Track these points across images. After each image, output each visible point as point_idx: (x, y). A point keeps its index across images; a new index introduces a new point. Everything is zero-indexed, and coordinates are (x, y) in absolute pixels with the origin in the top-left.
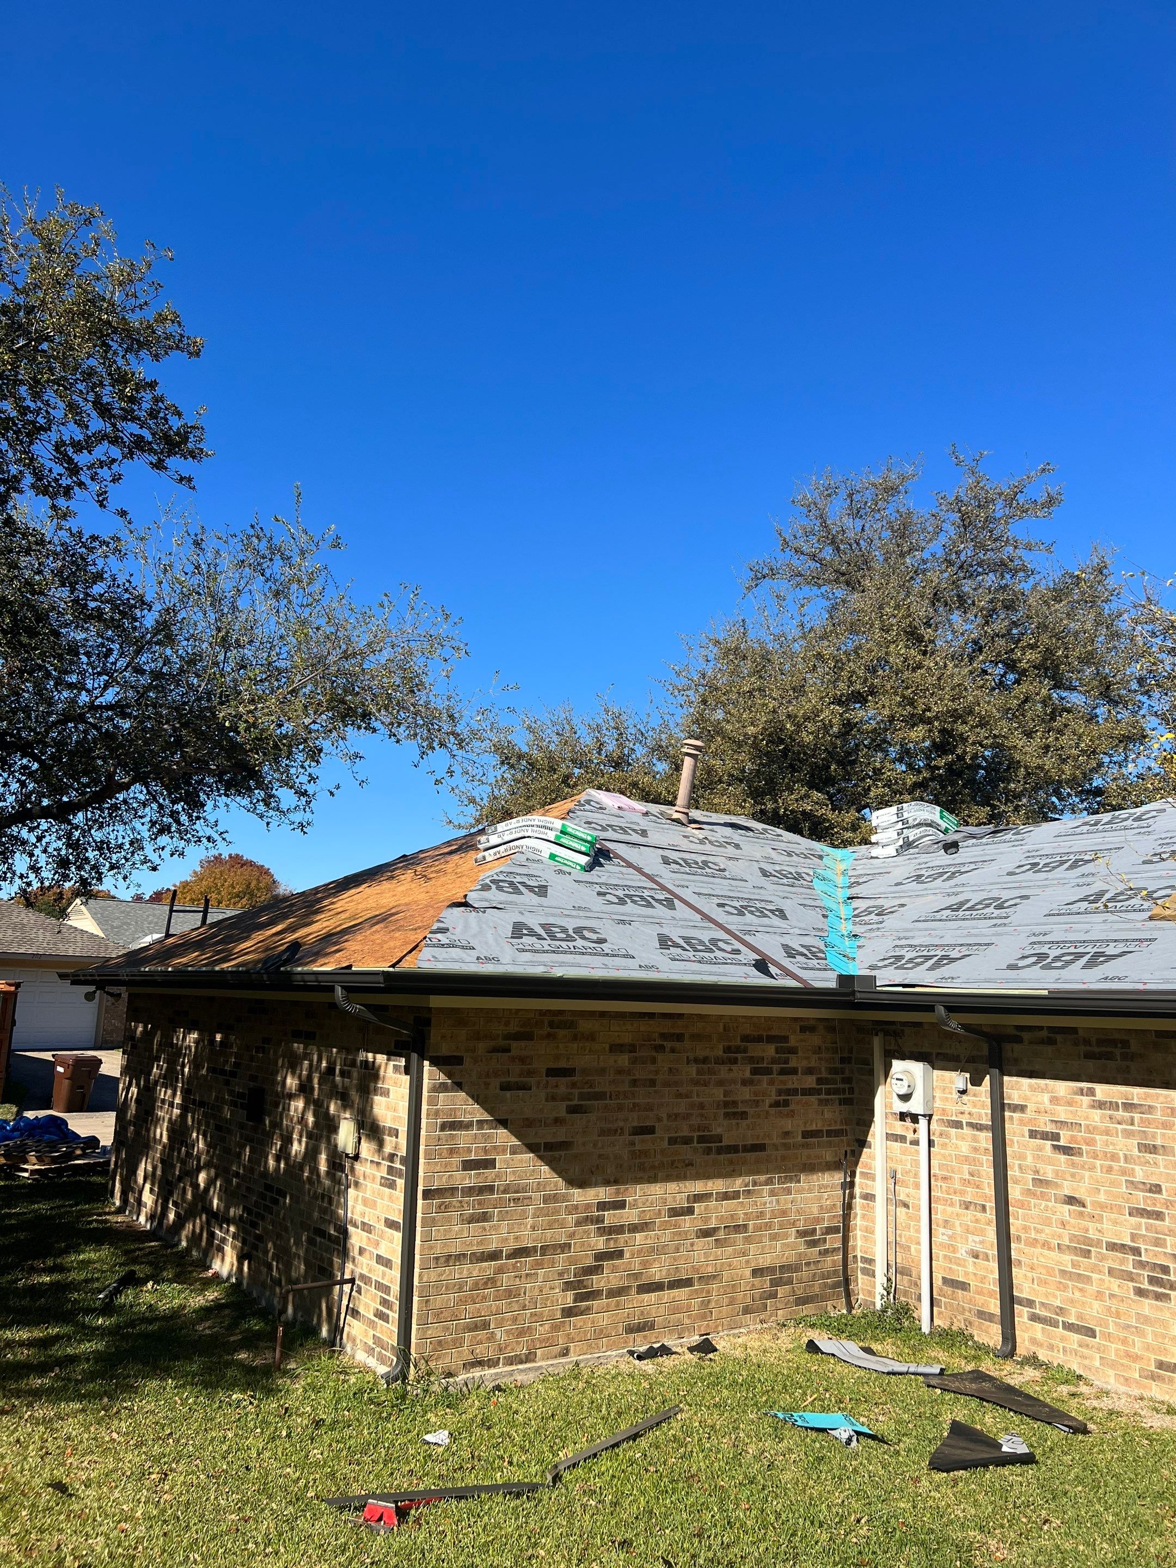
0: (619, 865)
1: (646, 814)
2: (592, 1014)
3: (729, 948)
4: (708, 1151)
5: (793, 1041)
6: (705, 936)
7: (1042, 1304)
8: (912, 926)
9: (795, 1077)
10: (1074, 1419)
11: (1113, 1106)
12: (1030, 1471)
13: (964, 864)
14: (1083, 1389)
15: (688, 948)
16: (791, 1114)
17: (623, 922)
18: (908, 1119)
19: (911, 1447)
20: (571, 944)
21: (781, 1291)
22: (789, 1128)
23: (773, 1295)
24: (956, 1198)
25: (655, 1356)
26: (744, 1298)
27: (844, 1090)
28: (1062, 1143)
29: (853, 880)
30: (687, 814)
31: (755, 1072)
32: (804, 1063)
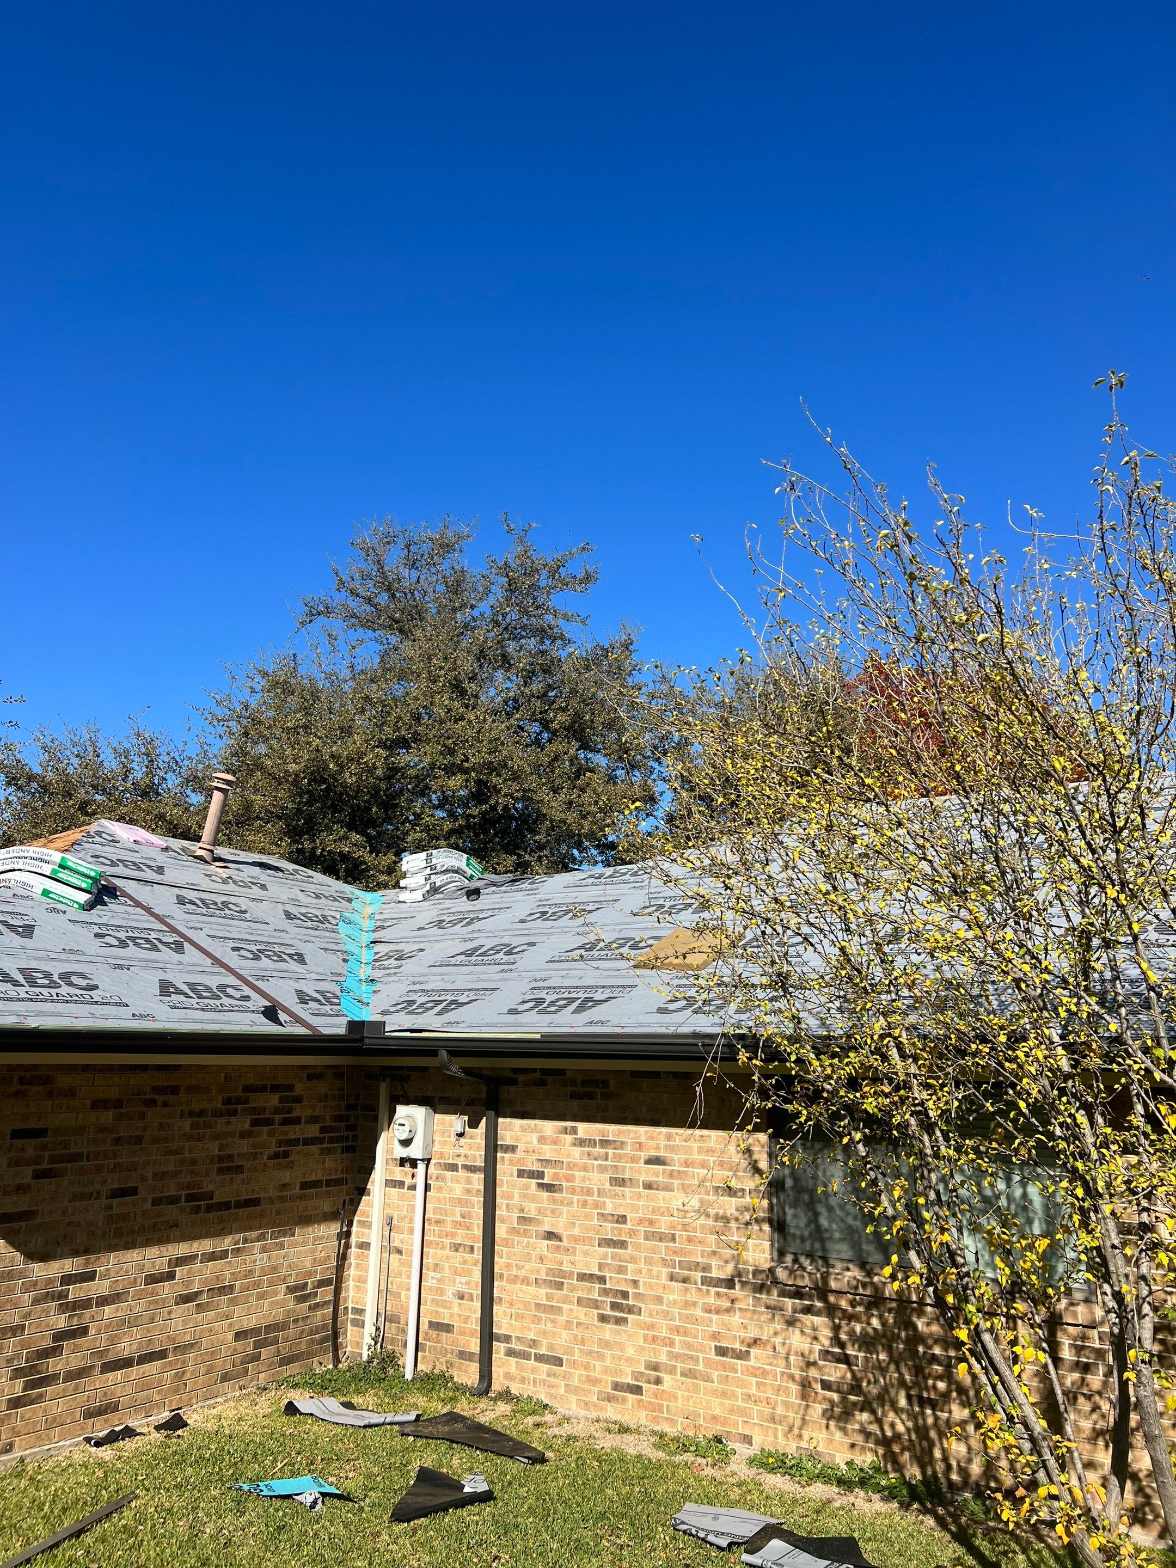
0: (125, 904)
1: (166, 849)
2: (73, 1068)
3: (237, 994)
4: (197, 1210)
5: (299, 1089)
6: (213, 982)
7: (518, 1338)
8: (427, 970)
9: (297, 1127)
10: (535, 1449)
11: (591, 1143)
12: (488, 1509)
13: (482, 911)
14: (548, 1418)
15: (192, 995)
16: (291, 1166)
17: (120, 967)
18: (408, 1165)
19: (377, 1501)
20: (54, 991)
21: (265, 1352)
22: (288, 1180)
23: (256, 1358)
24: (447, 1241)
25: (116, 1440)
26: (223, 1364)
27: (348, 1137)
28: (545, 1181)
29: (378, 924)
30: (212, 851)
31: (255, 1123)
32: (309, 1112)
